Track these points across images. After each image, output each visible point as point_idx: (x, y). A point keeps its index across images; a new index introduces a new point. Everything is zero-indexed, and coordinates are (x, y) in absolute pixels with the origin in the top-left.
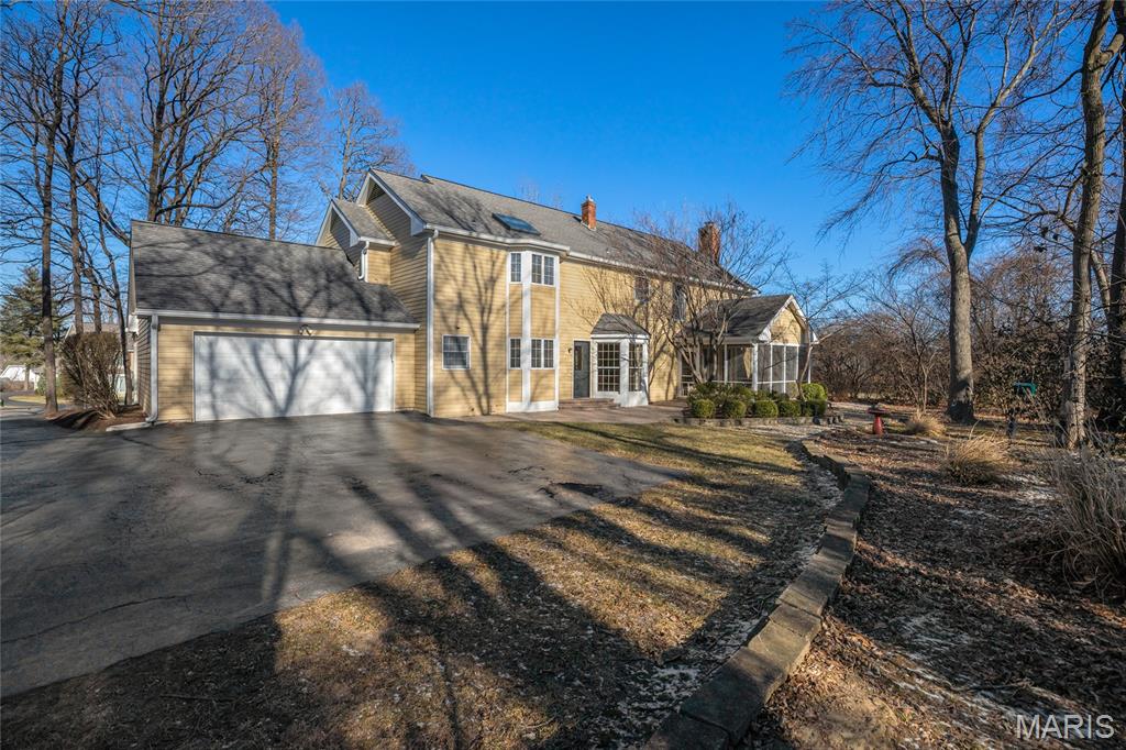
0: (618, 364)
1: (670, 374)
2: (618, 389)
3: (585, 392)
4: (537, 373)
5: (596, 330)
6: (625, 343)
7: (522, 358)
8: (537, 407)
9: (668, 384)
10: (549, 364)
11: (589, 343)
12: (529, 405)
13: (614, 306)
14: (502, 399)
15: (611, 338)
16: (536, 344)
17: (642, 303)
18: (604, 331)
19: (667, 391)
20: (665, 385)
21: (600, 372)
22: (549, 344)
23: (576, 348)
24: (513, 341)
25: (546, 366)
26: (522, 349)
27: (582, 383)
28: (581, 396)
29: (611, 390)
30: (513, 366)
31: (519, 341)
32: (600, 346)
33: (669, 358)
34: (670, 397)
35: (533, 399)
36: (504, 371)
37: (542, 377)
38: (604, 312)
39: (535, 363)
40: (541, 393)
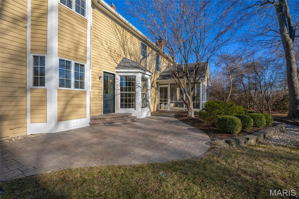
0: (134, 90)
1: (155, 98)
2: (134, 107)
3: (112, 109)
4: (67, 93)
5: (119, 66)
6: (139, 76)
7: (46, 76)
8: (67, 126)
9: (155, 103)
10: (80, 84)
11: (114, 75)
12: (57, 125)
13: (130, 54)
14: (22, 121)
15: (129, 72)
16: (64, 65)
17: (143, 58)
18: (125, 67)
19: (154, 107)
20: (153, 104)
21: (122, 95)
22: (80, 67)
23: (104, 76)
24: (35, 57)
25: (76, 86)
26: (46, 67)
27: (109, 103)
28: (109, 112)
29: (130, 107)
30: (35, 84)
31: (43, 59)
32: (121, 77)
33: (155, 90)
34: (155, 110)
35: (61, 118)
36: (25, 90)
37: (72, 97)
38: (124, 56)
39: (64, 83)
40: (73, 112)
